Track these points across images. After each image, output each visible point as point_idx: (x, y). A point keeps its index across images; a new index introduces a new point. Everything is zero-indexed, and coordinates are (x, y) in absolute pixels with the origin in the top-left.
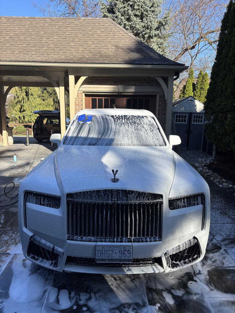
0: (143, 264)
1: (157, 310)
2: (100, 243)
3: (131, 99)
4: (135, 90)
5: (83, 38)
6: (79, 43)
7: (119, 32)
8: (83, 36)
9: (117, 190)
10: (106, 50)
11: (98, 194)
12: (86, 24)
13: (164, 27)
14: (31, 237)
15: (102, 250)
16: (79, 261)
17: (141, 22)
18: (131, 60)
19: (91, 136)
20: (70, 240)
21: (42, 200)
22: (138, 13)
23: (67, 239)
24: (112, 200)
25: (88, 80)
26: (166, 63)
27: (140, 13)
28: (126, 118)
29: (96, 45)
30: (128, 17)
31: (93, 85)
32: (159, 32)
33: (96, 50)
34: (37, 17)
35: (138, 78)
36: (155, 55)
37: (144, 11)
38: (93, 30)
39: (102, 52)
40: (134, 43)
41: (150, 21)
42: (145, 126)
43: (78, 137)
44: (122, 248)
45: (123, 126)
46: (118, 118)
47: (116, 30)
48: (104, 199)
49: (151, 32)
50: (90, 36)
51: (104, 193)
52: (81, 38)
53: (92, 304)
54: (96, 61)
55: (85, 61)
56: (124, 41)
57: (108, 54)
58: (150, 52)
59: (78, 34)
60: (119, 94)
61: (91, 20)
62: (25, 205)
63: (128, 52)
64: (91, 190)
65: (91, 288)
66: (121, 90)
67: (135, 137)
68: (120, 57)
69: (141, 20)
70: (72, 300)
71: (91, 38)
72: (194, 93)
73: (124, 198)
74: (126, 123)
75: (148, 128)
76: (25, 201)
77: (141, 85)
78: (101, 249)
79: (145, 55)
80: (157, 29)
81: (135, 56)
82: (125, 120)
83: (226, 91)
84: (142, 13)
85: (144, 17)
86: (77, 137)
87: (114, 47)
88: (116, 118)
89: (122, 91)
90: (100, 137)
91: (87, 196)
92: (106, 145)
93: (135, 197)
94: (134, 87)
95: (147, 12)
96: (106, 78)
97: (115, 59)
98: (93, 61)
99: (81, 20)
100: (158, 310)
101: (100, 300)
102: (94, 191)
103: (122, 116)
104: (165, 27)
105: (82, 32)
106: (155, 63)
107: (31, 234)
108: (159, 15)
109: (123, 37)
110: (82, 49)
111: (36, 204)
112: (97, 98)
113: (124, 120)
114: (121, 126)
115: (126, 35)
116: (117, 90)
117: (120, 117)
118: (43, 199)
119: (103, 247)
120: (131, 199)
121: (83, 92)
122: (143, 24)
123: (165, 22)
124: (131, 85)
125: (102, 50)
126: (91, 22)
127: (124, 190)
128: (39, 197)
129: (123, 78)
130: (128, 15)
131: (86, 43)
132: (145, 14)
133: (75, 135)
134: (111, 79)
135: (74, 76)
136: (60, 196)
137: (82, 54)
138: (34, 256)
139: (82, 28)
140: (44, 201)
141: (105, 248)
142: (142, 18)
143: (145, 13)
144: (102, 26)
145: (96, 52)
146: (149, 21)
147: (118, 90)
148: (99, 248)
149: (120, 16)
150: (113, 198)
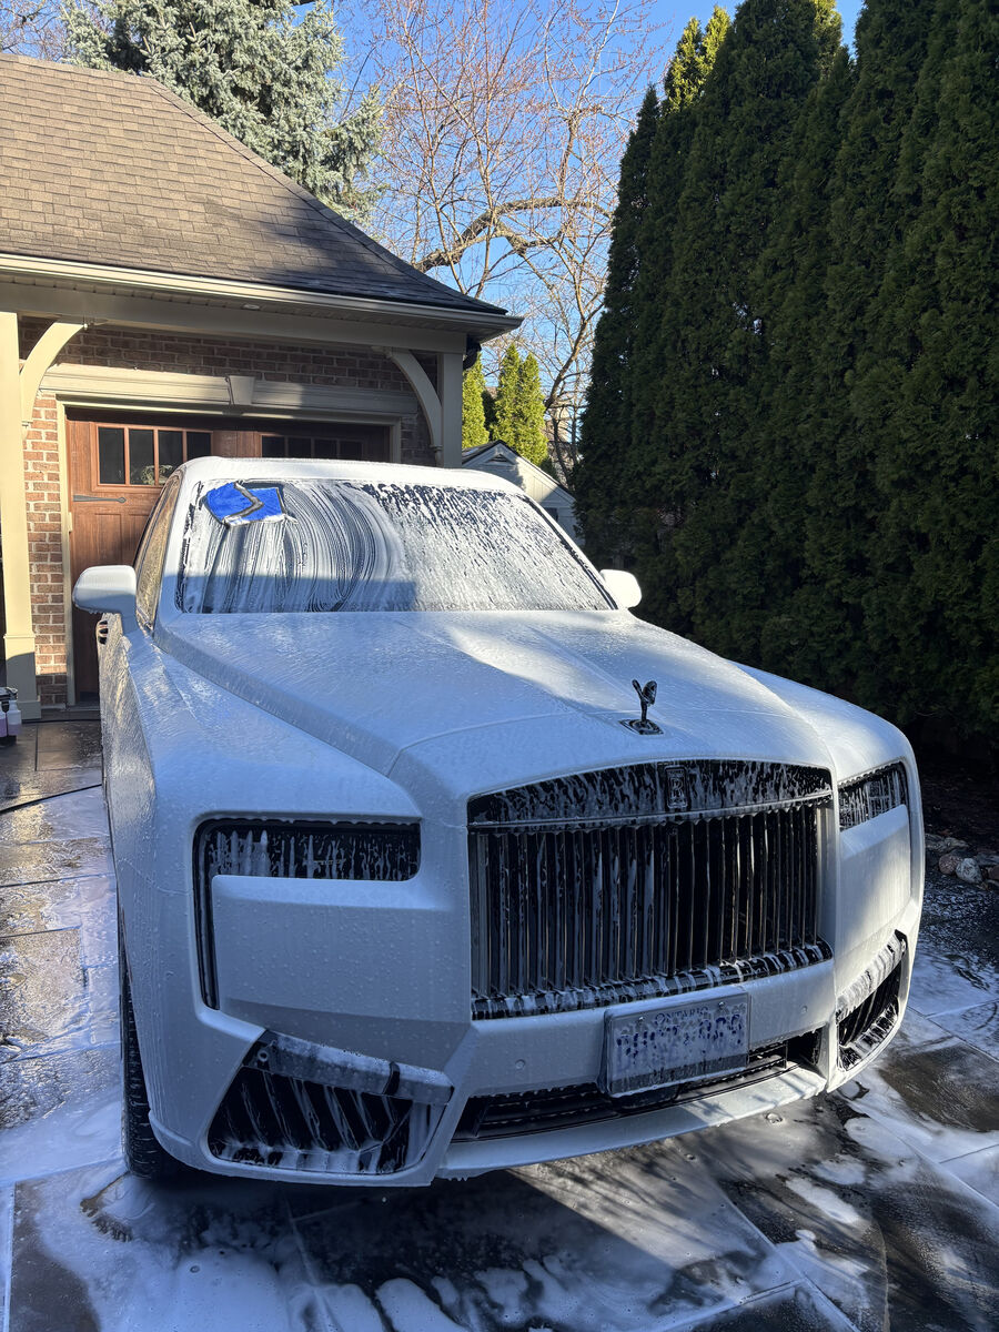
0: (745, 1075)
1: (818, 1256)
2: (623, 1005)
3: (283, 439)
4: (302, 399)
5: (41, 149)
6: (27, 166)
7: (210, 147)
8: (41, 140)
9: (681, 763)
10: (162, 214)
11: (611, 787)
12: (49, 90)
13: (358, 159)
14: (258, 1045)
15: (637, 1036)
16: (503, 1117)
17: (264, 122)
18: (288, 271)
19: (306, 571)
20: (488, 1017)
21: (310, 852)
22: (250, 83)
23: (474, 1018)
24: (667, 810)
25: (82, 345)
26: (431, 296)
27: (259, 87)
28: (431, 499)
29: (113, 187)
30: (205, 92)
31: (106, 365)
32: (339, 174)
33: (114, 207)
35: (314, 351)
36: (380, 262)
37: (275, 79)
38: (86, 121)
39: (149, 221)
40: (286, 203)
41: (303, 123)
42: (515, 533)
43: (243, 578)
44: (712, 1012)
45: (429, 529)
46: (395, 496)
47: (193, 136)
48: (637, 808)
49: (309, 171)
50: (75, 144)
51: (637, 784)
52: (31, 147)
53: (558, 1305)
54: (130, 260)
55: (72, 251)
56: (238, 186)
57: (178, 233)
58: (360, 249)
59: (14, 126)
60: (229, 414)
61: (68, 77)
62: (202, 892)
63: (267, 237)
64: (577, 773)
65: (505, 1243)
66: (241, 398)
67: (494, 575)
68: (234, 252)
69: (262, 116)
70: (464, 1321)
71: (80, 155)
72: (492, 432)
73: (711, 799)
74: (438, 519)
75: (533, 543)
76: (202, 874)
77: (327, 381)
78: (631, 1031)
79: (340, 257)
80: (332, 162)
81: (301, 256)
82: (427, 506)
83: (667, 421)
84: (267, 89)
85: (275, 103)
86: (236, 578)
87: (201, 208)
88: (390, 499)
89: (247, 402)
90: (349, 575)
91: (562, 805)
92: (391, 608)
93: (750, 790)
94: (298, 388)
95: (286, 84)
96: (172, 339)
97: (214, 259)
98: (117, 257)
99: (16, 66)
100: (821, 1254)
101: (579, 1281)
102: (590, 777)
103: (407, 487)
104: (364, 159)
105: (33, 121)
106: (391, 294)
107: (250, 1033)
108: (332, 106)
109: (229, 167)
110: (49, 198)
111: (275, 874)
112: (126, 428)
113: (423, 507)
114: (421, 532)
115: (243, 161)
116: (222, 396)
117: (402, 492)
118: (315, 849)
119: (637, 1018)
120: (735, 800)
121: (60, 397)
122: (271, 131)
123: (364, 141)
124: (282, 379)
125: (142, 210)
126: (71, 85)
127: (707, 761)
128: (292, 841)
129: (248, 345)
130: (205, 84)
131: (62, 170)
132: (279, 94)
133: (224, 568)
134: (193, 347)
135: (13, 316)
136: (420, 819)
137: (51, 218)
138: (249, 1147)
139: (30, 102)
140: (325, 850)
141: (648, 1025)
142: (266, 108)
143: (277, 87)
144: (129, 111)
145: (119, 217)
146: (300, 126)
147: (228, 397)
148: (625, 1028)
150: (673, 798)
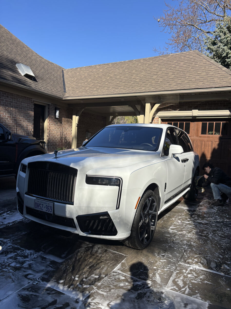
3: (207, 123)
6: (161, 75)
8: (167, 69)
15: (38, 203)
23: (25, 194)
29: (175, 75)
34: (134, 60)
38: (177, 63)
44: (48, 204)
59: (163, 68)
60: (193, 118)
71: (173, 70)
89: (196, 115)
105: (167, 66)
109: (204, 65)
110: (162, 80)
112: (173, 122)
121: (159, 117)
135: (150, 104)
148: (36, 201)
149: (222, 46)
